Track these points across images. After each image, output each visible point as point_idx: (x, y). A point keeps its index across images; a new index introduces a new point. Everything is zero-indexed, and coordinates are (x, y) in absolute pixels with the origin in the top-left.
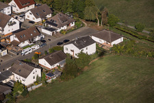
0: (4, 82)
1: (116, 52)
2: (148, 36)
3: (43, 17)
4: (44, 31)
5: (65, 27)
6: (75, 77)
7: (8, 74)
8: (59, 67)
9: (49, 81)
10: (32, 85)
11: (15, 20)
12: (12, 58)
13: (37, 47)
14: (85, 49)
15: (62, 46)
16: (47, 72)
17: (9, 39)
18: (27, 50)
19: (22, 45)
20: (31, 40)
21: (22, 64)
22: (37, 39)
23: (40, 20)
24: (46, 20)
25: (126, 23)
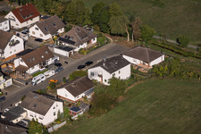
0: (15, 121)
1: (157, 75)
2: (196, 53)
3: (54, 32)
4: (57, 51)
5: (85, 45)
6: (109, 110)
7: (19, 111)
8: (85, 98)
9: (75, 117)
10: (52, 124)
11: (18, 38)
12: (19, 89)
13: (51, 73)
14: (117, 73)
15: (84, 70)
16: (70, 105)
17: (13, 64)
18: (39, 77)
19: (31, 71)
20: (43, 64)
21: (37, 97)
22: (50, 62)
23: (49, 36)
24: (58, 36)
25: (165, 37)
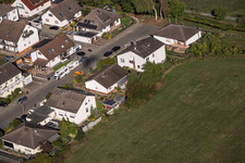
0: (43, 123)
1: (196, 55)
2: (236, 25)
3: (70, 17)
4: (77, 38)
5: (108, 29)
6: (148, 99)
7: (46, 111)
8: (118, 88)
9: (111, 112)
10: (86, 123)
11: (32, 29)
12: (41, 86)
13: (75, 64)
14: (150, 56)
15: (112, 57)
16: (102, 99)
17: (30, 58)
18: (62, 70)
19: (52, 64)
20: (64, 54)
21: (65, 93)
22: (72, 51)
23: (65, 22)
24: (76, 21)
25: (197, 10)
